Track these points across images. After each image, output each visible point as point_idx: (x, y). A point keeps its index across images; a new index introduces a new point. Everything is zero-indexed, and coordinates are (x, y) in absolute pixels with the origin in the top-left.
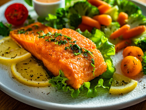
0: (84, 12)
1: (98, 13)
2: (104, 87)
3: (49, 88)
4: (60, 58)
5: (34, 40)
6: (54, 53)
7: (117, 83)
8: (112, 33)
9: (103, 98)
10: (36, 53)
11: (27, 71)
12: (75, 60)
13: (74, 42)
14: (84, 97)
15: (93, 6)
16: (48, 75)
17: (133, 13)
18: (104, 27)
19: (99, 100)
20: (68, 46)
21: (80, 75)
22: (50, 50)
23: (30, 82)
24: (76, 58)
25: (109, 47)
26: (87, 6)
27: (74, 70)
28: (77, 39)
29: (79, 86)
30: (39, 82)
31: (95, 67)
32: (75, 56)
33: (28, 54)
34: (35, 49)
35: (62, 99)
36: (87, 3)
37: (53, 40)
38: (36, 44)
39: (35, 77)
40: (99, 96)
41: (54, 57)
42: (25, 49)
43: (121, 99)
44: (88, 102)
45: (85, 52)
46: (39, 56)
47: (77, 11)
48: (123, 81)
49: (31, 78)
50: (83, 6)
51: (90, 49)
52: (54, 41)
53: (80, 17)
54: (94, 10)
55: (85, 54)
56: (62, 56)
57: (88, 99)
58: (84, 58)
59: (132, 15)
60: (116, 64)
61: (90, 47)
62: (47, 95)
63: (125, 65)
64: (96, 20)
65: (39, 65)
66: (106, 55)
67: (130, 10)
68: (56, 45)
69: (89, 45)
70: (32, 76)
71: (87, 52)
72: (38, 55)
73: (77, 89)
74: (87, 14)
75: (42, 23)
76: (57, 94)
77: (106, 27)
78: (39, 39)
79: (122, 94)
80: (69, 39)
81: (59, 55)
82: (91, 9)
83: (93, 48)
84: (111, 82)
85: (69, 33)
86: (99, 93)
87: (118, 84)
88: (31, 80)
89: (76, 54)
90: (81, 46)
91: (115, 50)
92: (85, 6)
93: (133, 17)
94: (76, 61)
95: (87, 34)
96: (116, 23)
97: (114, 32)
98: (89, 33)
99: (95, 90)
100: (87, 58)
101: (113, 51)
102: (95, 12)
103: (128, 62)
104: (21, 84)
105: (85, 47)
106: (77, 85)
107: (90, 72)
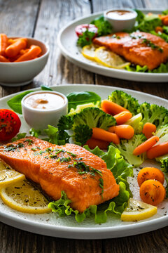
2: (115, 212)
3: (49, 215)
4: (62, 177)
6: (56, 171)
10: (32, 174)
11: (20, 196)
12: (80, 179)
22: (50, 168)
23: (25, 207)
30: (36, 208)
33: (20, 176)
37: (53, 158)
41: (55, 175)
46: (35, 178)
50: (93, 114)
56: (64, 174)
58: (91, 177)
65: (35, 189)
70: (27, 202)
71: (95, 171)
72: (35, 176)
79: (136, 221)
81: (61, 173)
84: (124, 207)
88: (27, 205)
89: (81, 173)
94: (81, 181)
99: (105, 214)
104: (14, 210)
107: (98, 193)
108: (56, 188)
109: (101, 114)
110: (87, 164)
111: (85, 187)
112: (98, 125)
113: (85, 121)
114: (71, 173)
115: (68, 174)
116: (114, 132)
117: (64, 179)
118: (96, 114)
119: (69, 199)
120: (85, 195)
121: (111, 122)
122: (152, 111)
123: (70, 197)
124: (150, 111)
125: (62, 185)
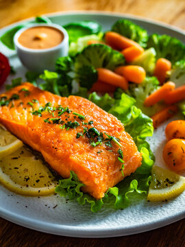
0: (101, 61)
1: (123, 61)
2: (139, 192)
3: (56, 196)
4: (70, 153)
5: (26, 118)
6: (61, 145)
7: (159, 183)
8: (147, 97)
9: (138, 208)
10: (31, 142)
11: (18, 170)
12: (93, 155)
13: (90, 124)
14: (110, 209)
15: (115, 51)
16: (51, 175)
17: (179, 60)
18: (134, 85)
19: (132, 212)
20: (81, 132)
21: (102, 179)
22: (53, 139)
23: (25, 189)
24: (95, 150)
25: (143, 122)
26: (105, 50)
27: (92, 172)
28: (94, 118)
29: (102, 195)
30: (39, 189)
31: (123, 162)
32: (92, 147)
33: (17, 143)
34: (29, 135)
35: (76, 214)
36: (105, 46)
37: (56, 122)
38: (30, 129)
39: (33, 180)
40: (131, 205)
41: (60, 151)
42: (12, 134)
43: (165, 209)
44: (117, 217)
45: (107, 139)
47: (89, 60)
48: (167, 180)
49: (26, 183)
50: (99, 52)
51: (114, 134)
52: (58, 123)
53: (95, 71)
54: (117, 58)
55: (108, 143)
56: (73, 150)
57: (115, 212)
58: (107, 149)
59: (178, 63)
60: (156, 149)
61: (115, 129)
62: (53, 210)
63: (170, 153)
64: (121, 74)
65: (37, 159)
66: (140, 138)
67: (173, 53)
68: (62, 130)
69: (113, 126)
70: (27, 180)
71: (111, 139)
72: (34, 145)
73: (100, 199)
74: (105, 64)
75: (35, 85)
76: (68, 207)
77: (137, 86)
78: (33, 116)
79: (166, 200)
80: (81, 119)
81: (69, 148)
82: (111, 55)
83: (120, 130)
84: (150, 183)
85: (80, 106)
86: (132, 200)
87: (159, 185)
88: (27, 186)
89: (95, 144)
90: (100, 130)
91: (152, 129)
92: (101, 52)
93: (179, 66)
94: (95, 157)
95: (108, 100)
96: (153, 79)
97: (150, 94)
98: (110, 98)
99: (127, 197)
100: (111, 149)
101: (150, 130)
102: (119, 60)
103: (174, 149)
104: (12, 193)
105: (107, 131)
106: (98, 194)
107: (117, 170)
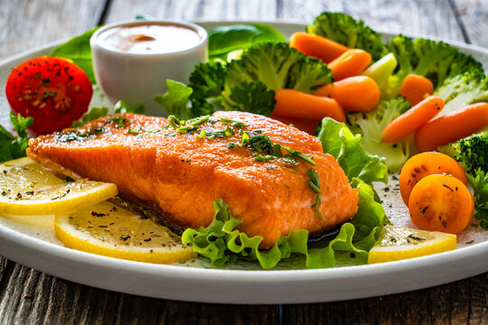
4: (215, 167)
16: (175, 235)
22: (182, 151)
30: (151, 249)
37: (189, 132)
41: (197, 163)
45: (287, 156)
52: (191, 134)
56: (219, 161)
65: (144, 218)
70: (127, 239)
71: (297, 154)
77: (365, 117)
80: (238, 126)
81: (212, 160)
94: (262, 172)
107: (307, 204)
108: (201, 197)
109: (294, 58)
110: (275, 140)
111: (276, 186)
112: (289, 84)
113: (253, 76)
114: (236, 158)
115: (228, 160)
116: (329, 97)
117: (221, 169)
118: (281, 59)
119: (237, 217)
120: (277, 204)
121: (320, 76)
122: (419, 53)
123: (237, 211)
124: (414, 55)
125: (217, 186)
